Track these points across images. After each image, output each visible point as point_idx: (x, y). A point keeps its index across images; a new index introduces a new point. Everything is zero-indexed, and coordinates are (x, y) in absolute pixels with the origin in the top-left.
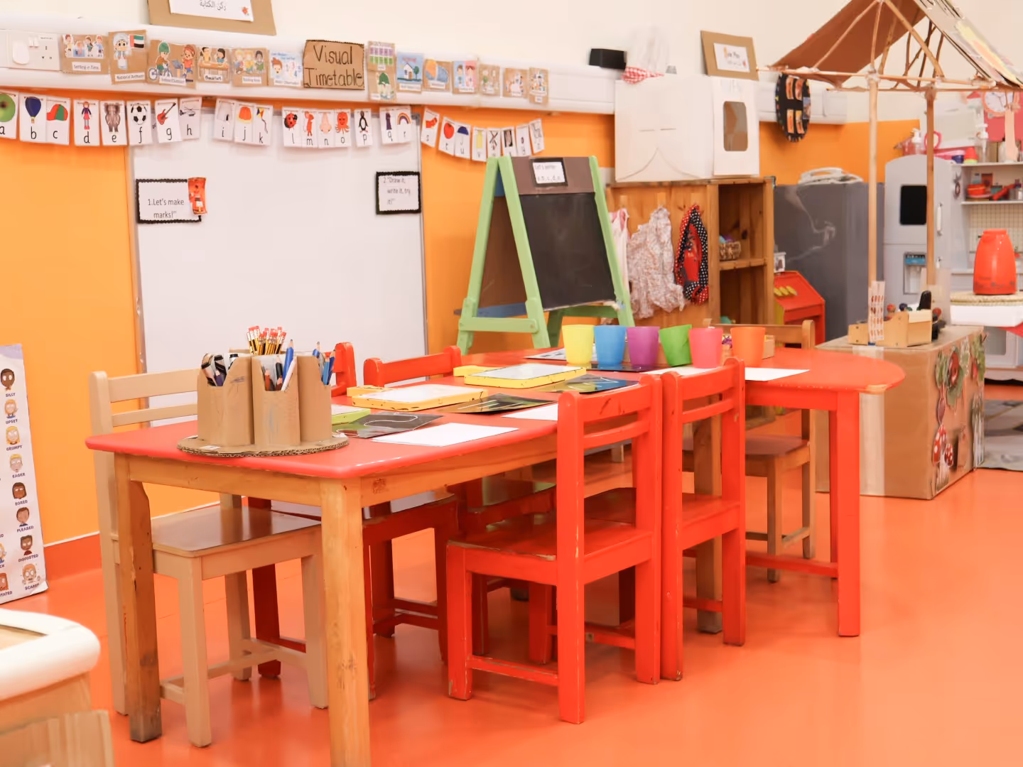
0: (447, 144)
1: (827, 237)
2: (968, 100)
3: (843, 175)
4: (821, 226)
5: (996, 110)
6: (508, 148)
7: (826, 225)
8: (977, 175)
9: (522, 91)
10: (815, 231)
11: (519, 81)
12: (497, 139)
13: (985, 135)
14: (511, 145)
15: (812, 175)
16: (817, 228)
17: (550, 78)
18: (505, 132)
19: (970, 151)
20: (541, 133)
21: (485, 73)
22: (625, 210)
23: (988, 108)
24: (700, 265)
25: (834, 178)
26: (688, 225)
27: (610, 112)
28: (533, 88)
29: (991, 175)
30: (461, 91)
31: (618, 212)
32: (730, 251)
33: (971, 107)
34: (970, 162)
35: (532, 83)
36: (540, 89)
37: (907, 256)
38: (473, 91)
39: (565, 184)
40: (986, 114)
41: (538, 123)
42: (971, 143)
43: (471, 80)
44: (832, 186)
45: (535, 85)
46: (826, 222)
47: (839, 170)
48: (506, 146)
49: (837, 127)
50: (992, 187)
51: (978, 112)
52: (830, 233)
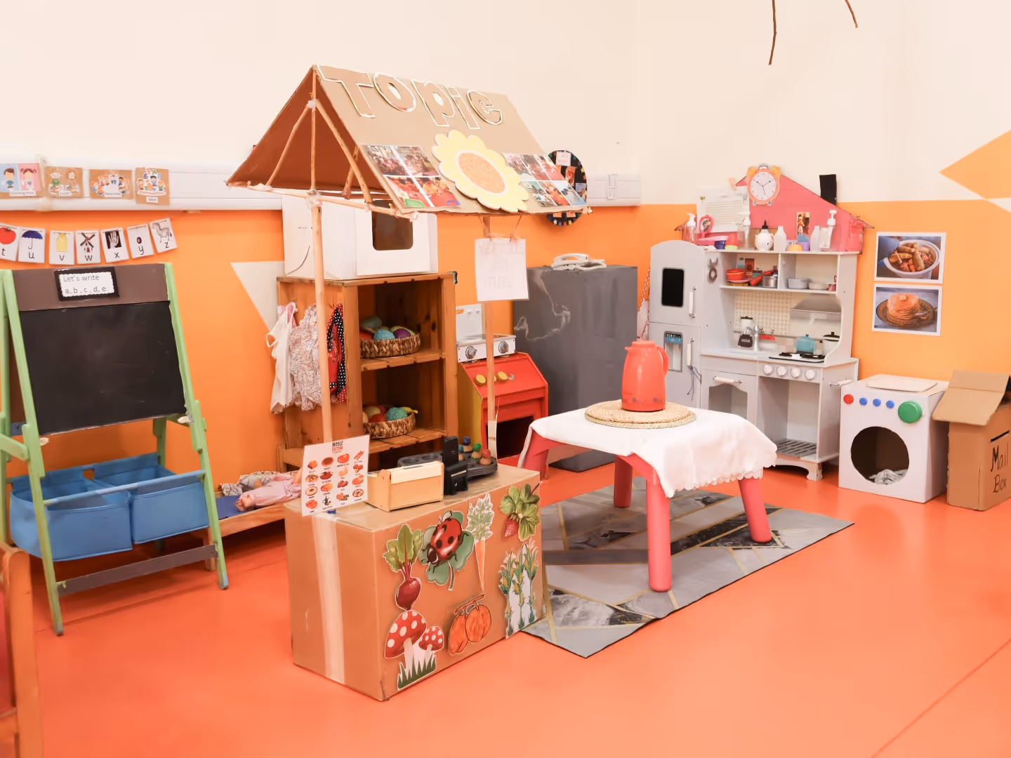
0: (3, 250)
1: (564, 320)
2: (738, 188)
3: (587, 261)
4: (560, 310)
5: (759, 198)
6: (113, 250)
7: (564, 309)
8: (742, 259)
9: (123, 192)
10: (555, 314)
11: (118, 182)
12: (95, 241)
13: (748, 222)
14: (119, 245)
15: (564, 259)
16: (557, 312)
17: (172, 177)
18: (108, 234)
19: (734, 237)
20: (171, 232)
21: (55, 175)
22: (294, 304)
23: (753, 197)
24: (339, 365)
25: (579, 264)
26: (332, 325)
27: (279, 208)
28: (142, 189)
29: (752, 260)
30: (11, 195)
31: (287, 307)
32: (396, 346)
33: (739, 195)
34: (730, 249)
35: (141, 183)
36: (154, 190)
37: (667, 334)
38: (34, 195)
39: (116, 295)
40: (751, 200)
41: (166, 223)
42: (734, 229)
43: (30, 183)
44: (577, 272)
45: (146, 185)
46: (563, 306)
47: (585, 255)
48: (109, 247)
49: (633, 208)
50: (754, 272)
51: (745, 199)
52: (566, 317)
